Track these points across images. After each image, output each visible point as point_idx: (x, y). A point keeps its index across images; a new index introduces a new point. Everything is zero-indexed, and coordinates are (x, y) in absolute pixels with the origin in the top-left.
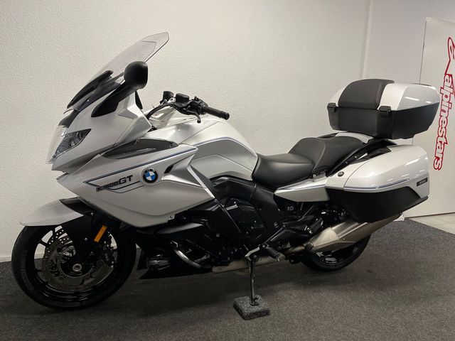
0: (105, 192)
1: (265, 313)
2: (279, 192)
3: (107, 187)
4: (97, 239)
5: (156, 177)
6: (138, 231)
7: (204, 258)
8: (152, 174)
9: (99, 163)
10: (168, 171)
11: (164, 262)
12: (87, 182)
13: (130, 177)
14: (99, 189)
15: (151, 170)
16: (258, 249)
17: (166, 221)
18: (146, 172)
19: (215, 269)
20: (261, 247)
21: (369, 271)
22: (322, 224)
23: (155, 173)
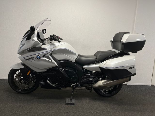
0: (28, 61)
1: (73, 104)
2: (84, 67)
3: (28, 59)
4: (28, 74)
5: (40, 58)
6: (37, 73)
7: (56, 84)
8: (39, 57)
9: (26, 53)
10: (44, 56)
11: (43, 83)
12: (24, 58)
13: (33, 57)
14: (26, 60)
15: (39, 56)
16: (75, 84)
17: (44, 71)
18: (37, 56)
19: (62, 89)
20: (76, 84)
21: (121, 99)
22: (97, 79)
23: (40, 56)
